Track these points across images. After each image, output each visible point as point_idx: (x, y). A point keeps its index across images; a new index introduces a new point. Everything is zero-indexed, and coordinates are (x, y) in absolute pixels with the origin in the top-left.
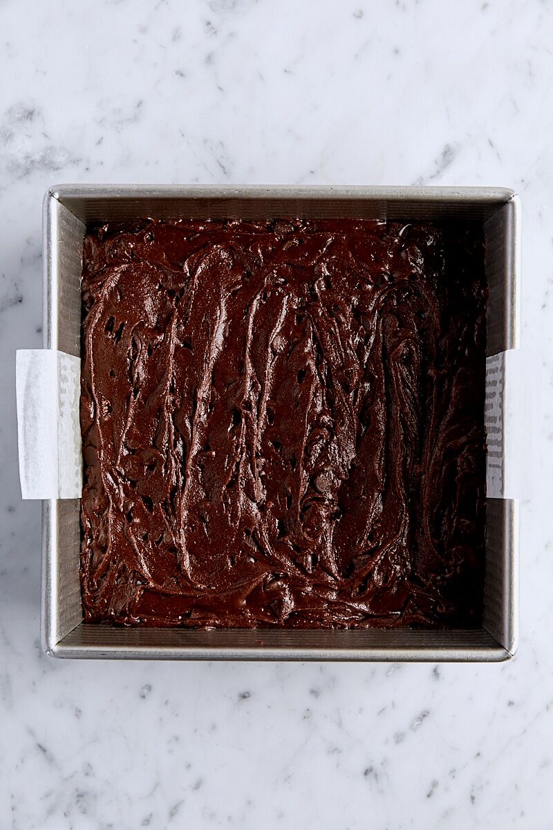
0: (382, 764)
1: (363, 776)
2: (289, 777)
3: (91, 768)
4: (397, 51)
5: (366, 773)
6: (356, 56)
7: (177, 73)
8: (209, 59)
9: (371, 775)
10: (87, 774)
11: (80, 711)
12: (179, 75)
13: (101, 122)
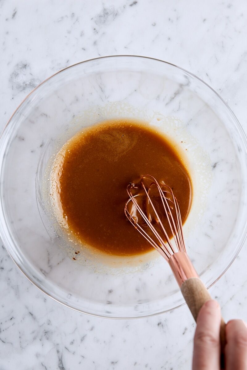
0: (165, 321)
1: (157, 326)
2: (128, 326)
3: (50, 322)
4: (169, 39)
5: (158, 325)
6: (153, 41)
7: (82, 49)
8: (95, 43)
9: (160, 325)
10: (49, 324)
11: (46, 299)
12: (83, 50)
13: (53, 68)
